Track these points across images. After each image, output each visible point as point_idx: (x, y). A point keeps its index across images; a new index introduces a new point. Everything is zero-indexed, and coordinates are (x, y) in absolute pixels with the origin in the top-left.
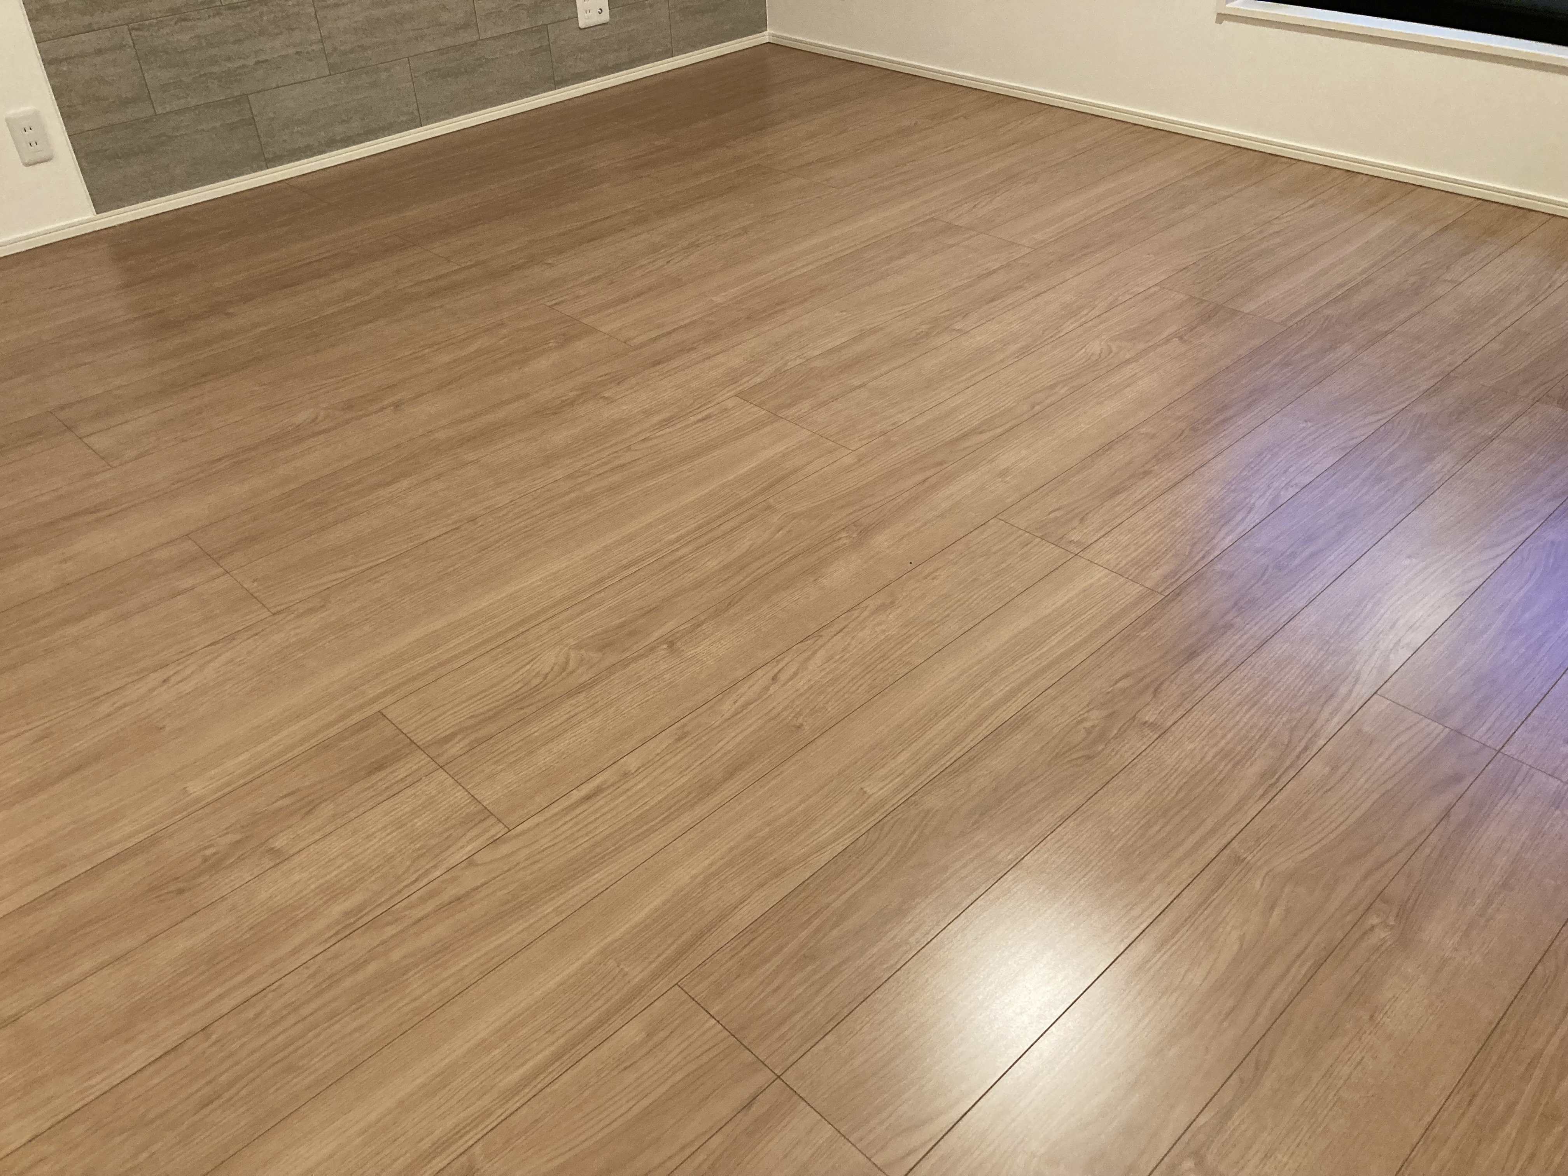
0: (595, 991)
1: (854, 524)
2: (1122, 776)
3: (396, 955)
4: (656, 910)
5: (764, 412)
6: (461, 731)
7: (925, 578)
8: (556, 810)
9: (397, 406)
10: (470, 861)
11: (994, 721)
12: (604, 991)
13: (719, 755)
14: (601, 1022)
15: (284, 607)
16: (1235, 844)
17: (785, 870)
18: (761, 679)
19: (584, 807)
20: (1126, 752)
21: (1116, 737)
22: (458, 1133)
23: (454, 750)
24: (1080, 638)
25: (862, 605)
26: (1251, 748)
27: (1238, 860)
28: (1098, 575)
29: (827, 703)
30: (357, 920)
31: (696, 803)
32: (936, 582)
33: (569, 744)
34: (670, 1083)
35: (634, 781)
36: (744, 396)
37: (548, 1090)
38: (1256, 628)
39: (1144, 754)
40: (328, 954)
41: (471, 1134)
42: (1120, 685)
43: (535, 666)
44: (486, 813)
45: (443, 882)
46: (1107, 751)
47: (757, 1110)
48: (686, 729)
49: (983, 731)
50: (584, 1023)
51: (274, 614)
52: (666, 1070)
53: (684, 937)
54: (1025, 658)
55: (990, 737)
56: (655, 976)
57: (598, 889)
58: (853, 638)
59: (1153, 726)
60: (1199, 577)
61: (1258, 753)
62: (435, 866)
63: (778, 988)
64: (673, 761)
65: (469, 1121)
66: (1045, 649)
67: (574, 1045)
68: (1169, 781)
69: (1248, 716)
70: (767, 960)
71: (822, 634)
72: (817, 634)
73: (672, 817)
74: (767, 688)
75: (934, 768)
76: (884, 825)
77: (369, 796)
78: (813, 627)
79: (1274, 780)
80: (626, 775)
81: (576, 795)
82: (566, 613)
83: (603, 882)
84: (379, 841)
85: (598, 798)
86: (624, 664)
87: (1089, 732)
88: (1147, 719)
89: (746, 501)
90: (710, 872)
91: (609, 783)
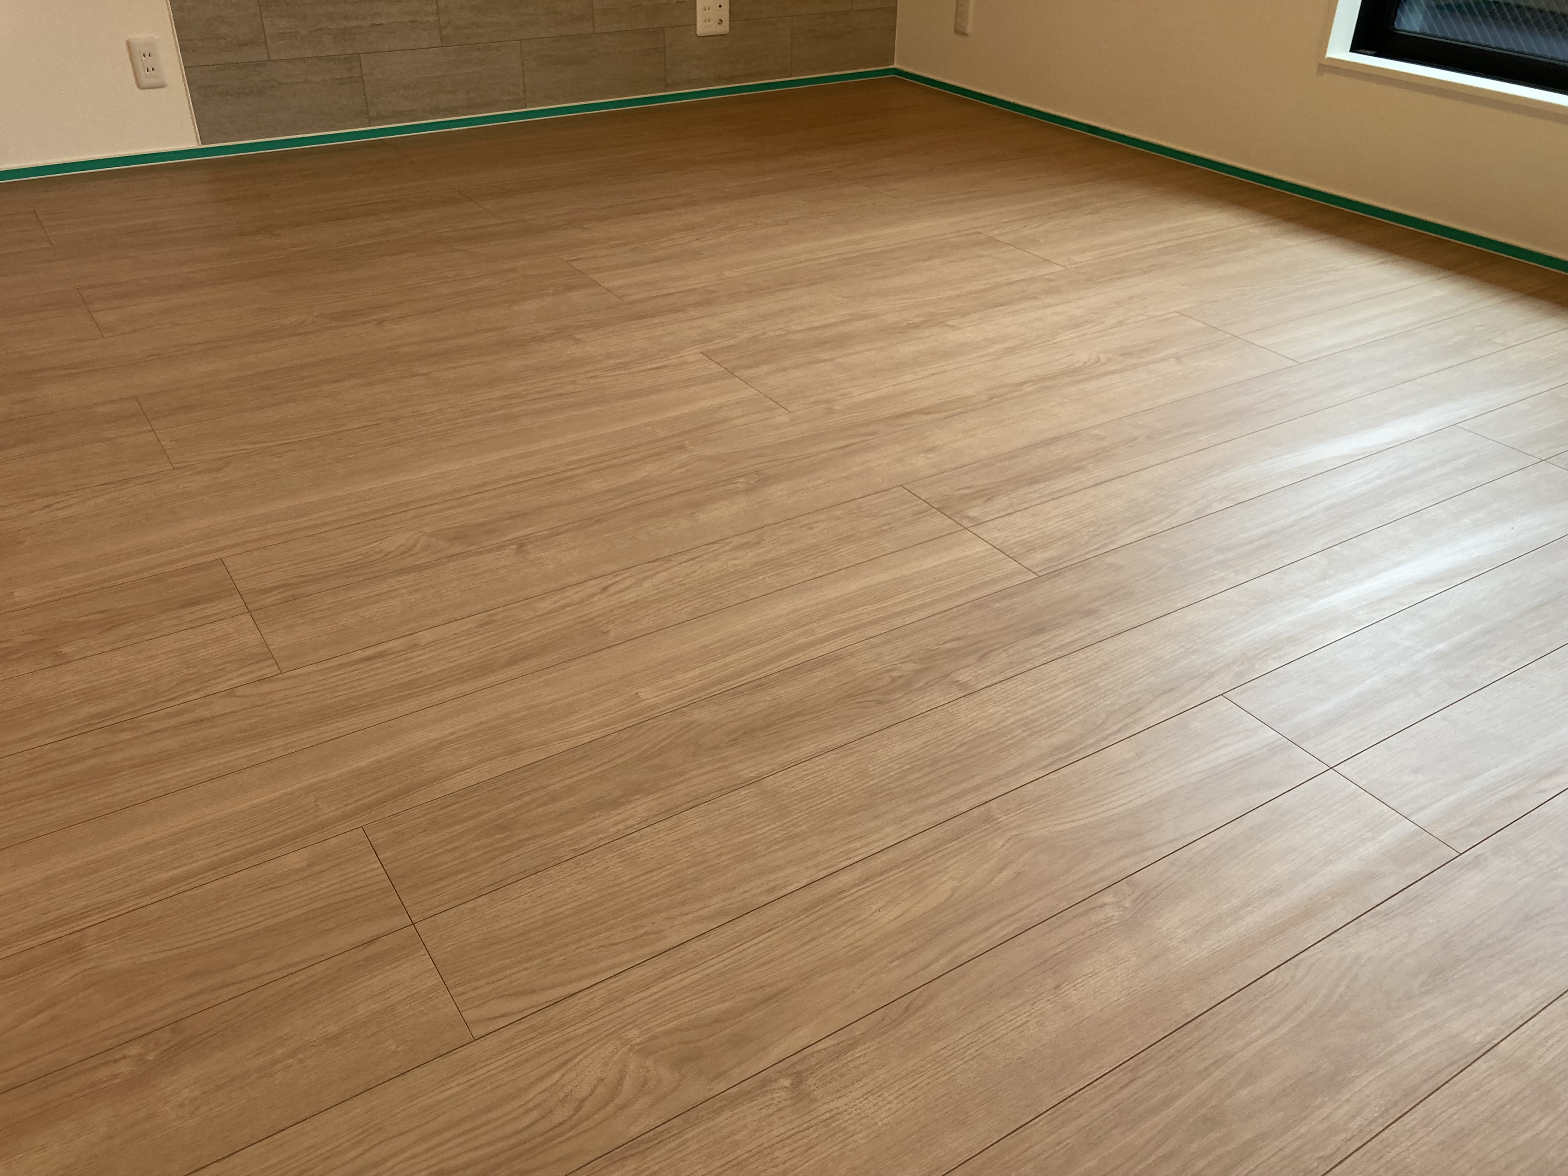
0: (282, 818)
1: (757, 472)
2: (905, 724)
3: (117, 757)
4: (379, 761)
5: (722, 369)
6: (285, 585)
7: (801, 527)
8: (333, 664)
9: (380, 322)
10: (230, 692)
11: (801, 657)
12: (290, 820)
13: (513, 644)
14: (272, 846)
15: (186, 464)
16: (993, 804)
17: (522, 750)
18: (592, 587)
19: (361, 666)
20: (922, 704)
21: (917, 690)
22: (84, 913)
23: (269, 600)
24: (931, 599)
25: (728, 541)
26: (1058, 721)
27: (989, 819)
28: (980, 548)
29: (645, 617)
30: (100, 722)
31: (468, 680)
32: (810, 532)
33: (376, 612)
34: (306, 909)
35: (420, 652)
36: (708, 355)
37: (189, 893)
38: (1119, 618)
39: (940, 708)
40: (57, 745)
41: (95, 917)
42: (948, 645)
43: (382, 545)
44: (268, 655)
45: (195, 705)
46: (902, 701)
47: (376, 948)
48: (495, 618)
49: (785, 663)
50: (256, 844)
51: (174, 469)
52: (307, 898)
53: (393, 788)
54: (864, 608)
55: (789, 670)
56: (345, 817)
57: (332, 735)
58: (701, 567)
59: (963, 686)
60: (1084, 563)
61: (1063, 727)
62: (197, 691)
63: (456, 848)
64: (466, 642)
65: (100, 905)
66: (890, 603)
67: (237, 860)
68: (952, 737)
69: (1069, 693)
70: (459, 822)
71: (673, 559)
72: (667, 559)
73: (438, 688)
74: (593, 596)
75: (720, 687)
76: (641, 728)
77: (172, 624)
78: (667, 552)
79: (1066, 754)
80: (415, 646)
81: (360, 654)
82: (437, 506)
83: (342, 730)
84: (159, 662)
85: (378, 660)
86: (466, 555)
87: (894, 680)
88: (960, 679)
89: (662, 439)
90: (449, 738)
91: (395, 650)
